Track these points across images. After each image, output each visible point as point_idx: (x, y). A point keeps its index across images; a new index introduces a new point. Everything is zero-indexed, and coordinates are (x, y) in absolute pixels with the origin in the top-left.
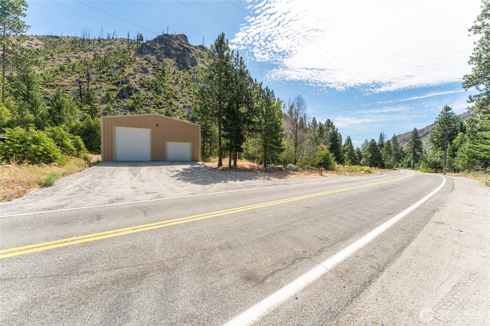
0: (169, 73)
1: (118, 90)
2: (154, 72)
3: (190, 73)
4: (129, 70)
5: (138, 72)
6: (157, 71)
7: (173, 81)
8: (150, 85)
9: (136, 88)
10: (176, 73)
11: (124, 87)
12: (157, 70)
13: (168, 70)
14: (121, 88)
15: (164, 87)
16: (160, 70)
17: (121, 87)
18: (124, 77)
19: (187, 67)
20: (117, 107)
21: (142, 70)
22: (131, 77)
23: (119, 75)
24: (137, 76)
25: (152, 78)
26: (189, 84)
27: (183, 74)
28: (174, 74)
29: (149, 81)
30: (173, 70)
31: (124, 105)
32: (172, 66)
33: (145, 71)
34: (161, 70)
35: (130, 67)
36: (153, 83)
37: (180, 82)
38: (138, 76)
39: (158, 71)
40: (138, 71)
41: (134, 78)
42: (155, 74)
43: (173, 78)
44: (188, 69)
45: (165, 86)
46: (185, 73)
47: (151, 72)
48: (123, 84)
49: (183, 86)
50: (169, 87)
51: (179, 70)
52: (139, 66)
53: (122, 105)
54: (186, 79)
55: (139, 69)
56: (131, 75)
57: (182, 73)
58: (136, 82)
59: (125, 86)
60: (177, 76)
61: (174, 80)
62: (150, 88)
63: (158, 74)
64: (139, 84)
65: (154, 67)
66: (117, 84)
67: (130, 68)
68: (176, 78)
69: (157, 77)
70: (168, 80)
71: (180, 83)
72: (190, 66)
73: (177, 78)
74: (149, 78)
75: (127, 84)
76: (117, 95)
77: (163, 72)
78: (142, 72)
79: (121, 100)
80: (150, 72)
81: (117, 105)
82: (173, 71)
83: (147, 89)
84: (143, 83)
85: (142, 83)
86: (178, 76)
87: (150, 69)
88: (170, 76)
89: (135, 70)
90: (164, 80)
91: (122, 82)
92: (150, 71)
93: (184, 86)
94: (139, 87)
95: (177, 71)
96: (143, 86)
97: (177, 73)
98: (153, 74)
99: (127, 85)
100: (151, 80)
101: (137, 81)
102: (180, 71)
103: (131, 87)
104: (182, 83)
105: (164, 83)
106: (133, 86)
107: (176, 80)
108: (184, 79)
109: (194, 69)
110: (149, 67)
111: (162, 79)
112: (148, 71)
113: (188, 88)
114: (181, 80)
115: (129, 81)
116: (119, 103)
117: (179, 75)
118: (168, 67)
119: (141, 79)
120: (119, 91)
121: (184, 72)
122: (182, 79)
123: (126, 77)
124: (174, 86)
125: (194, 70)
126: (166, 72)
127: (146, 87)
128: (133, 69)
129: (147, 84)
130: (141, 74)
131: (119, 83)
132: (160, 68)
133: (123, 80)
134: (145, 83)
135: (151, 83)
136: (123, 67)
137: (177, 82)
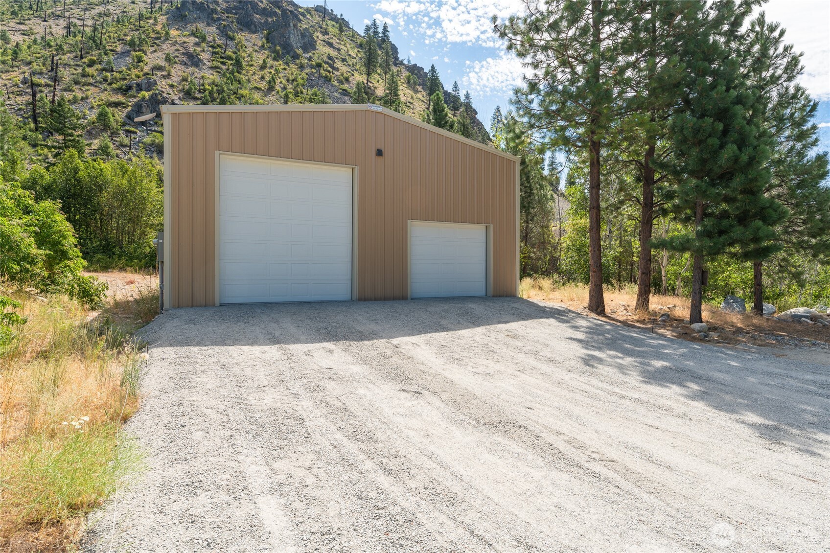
0: (252, 65)
1: (128, 106)
2: (214, 62)
3: (301, 67)
4: (153, 58)
5: (175, 63)
6: (222, 60)
7: (263, 85)
8: (207, 93)
9: (172, 101)
10: (268, 65)
11: (143, 99)
12: (222, 58)
13: (249, 59)
14: (135, 100)
15: (242, 99)
16: (230, 58)
17: (135, 97)
18: (141, 74)
19: (292, 54)
20: (126, 146)
21: (185, 59)
22: (159, 73)
23: (129, 69)
24: (173, 72)
25: (211, 76)
26: (302, 93)
27: (285, 69)
28: (263, 67)
29: (203, 85)
30: (260, 58)
31: (145, 140)
32: (256, 51)
33: (193, 60)
34: (232, 60)
35: (155, 51)
36: (215, 89)
37: (278, 88)
38: (178, 72)
39: (224, 60)
40: (177, 60)
41: (169, 76)
42: (216, 67)
43: (263, 78)
44: (296, 57)
45: (242, 96)
46: (289, 66)
47: (208, 63)
48: (141, 90)
49: (286, 96)
50: (253, 99)
51: (275, 59)
52: (178, 50)
53: (139, 142)
54: (293, 80)
55: (177, 57)
56: (160, 68)
57: (282, 67)
58: (172, 86)
59: (147, 95)
60: (270, 73)
61: (264, 83)
62: (207, 100)
63: (224, 67)
64: (180, 91)
65: (214, 53)
66: (125, 91)
67: (156, 54)
68: (268, 77)
69: (224, 75)
70: (249, 81)
71: (280, 89)
72: (300, 51)
73: (272, 77)
74: (202, 77)
75: (150, 91)
76: (126, 116)
77: (238, 63)
78: (185, 64)
79: (137, 128)
80: (204, 64)
81: (126, 141)
82: (261, 62)
83: (199, 102)
84: (191, 89)
85: (187, 87)
86: (273, 72)
87: (204, 56)
88: (254, 73)
89: (168, 59)
90: (240, 83)
91: (138, 85)
92: (205, 61)
93: (290, 96)
94: (179, 98)
95: (270, 62)
96: (190, 95)
97: (271, 67)
98: (212, 68)
99: (151, 93)
100: (210, 81)
101: (175, 84)
102: (278, 61)
103: (159, 97)
104: (285, 88)
105: (241, 88)
106: (165, 95)
107: (270, 82)
108: (288, 80)
109: (311, 57)
110: (203, 51)
111: (236, 80)
112: (202, 61)
113: (300, 100)
114: (281, 82)
115: (156, 83)
116: (133, 136)
117: (276, 70)
118: (248, 52)
119: (185, 79)
120: (129, 108)
121: (287, 64)
122: (284, 81)
123: (148, 74)
124: (266, 96)
125: (310, 59)
126: (244, 63)
127: (196, 99)
128: (164, 56)
129: (200, 92)
130: (183, 67)
131: (129, 88)
132: (229, 53)
133: (139, 80)
134: (195, 89)
135: (210, 89)
136: (139, 50)
137: (273, 87)
